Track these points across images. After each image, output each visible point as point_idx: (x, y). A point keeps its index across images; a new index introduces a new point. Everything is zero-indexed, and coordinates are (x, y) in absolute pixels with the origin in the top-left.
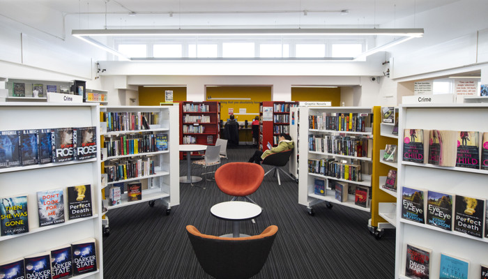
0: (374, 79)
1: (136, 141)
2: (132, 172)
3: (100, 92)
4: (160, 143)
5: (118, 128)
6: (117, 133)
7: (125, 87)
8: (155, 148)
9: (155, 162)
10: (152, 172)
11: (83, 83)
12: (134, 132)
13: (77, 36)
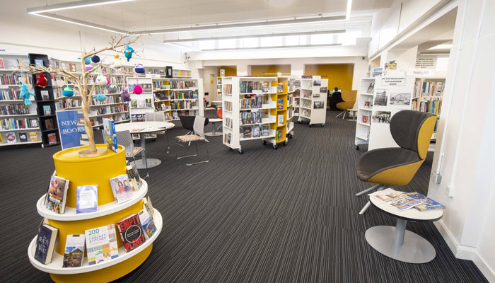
0: (364, 58)
1: (183, 94)
2: (182, 106)
3: (187, 71)
4: (195, 95)
5: (175, 88)
6: (175, 90)
7: (201, 68)
8: (192, 97)
9: (192, 104)
10: (191, 108)
11: (171, 68)
12: (181, 90)
13: (166, 43)
